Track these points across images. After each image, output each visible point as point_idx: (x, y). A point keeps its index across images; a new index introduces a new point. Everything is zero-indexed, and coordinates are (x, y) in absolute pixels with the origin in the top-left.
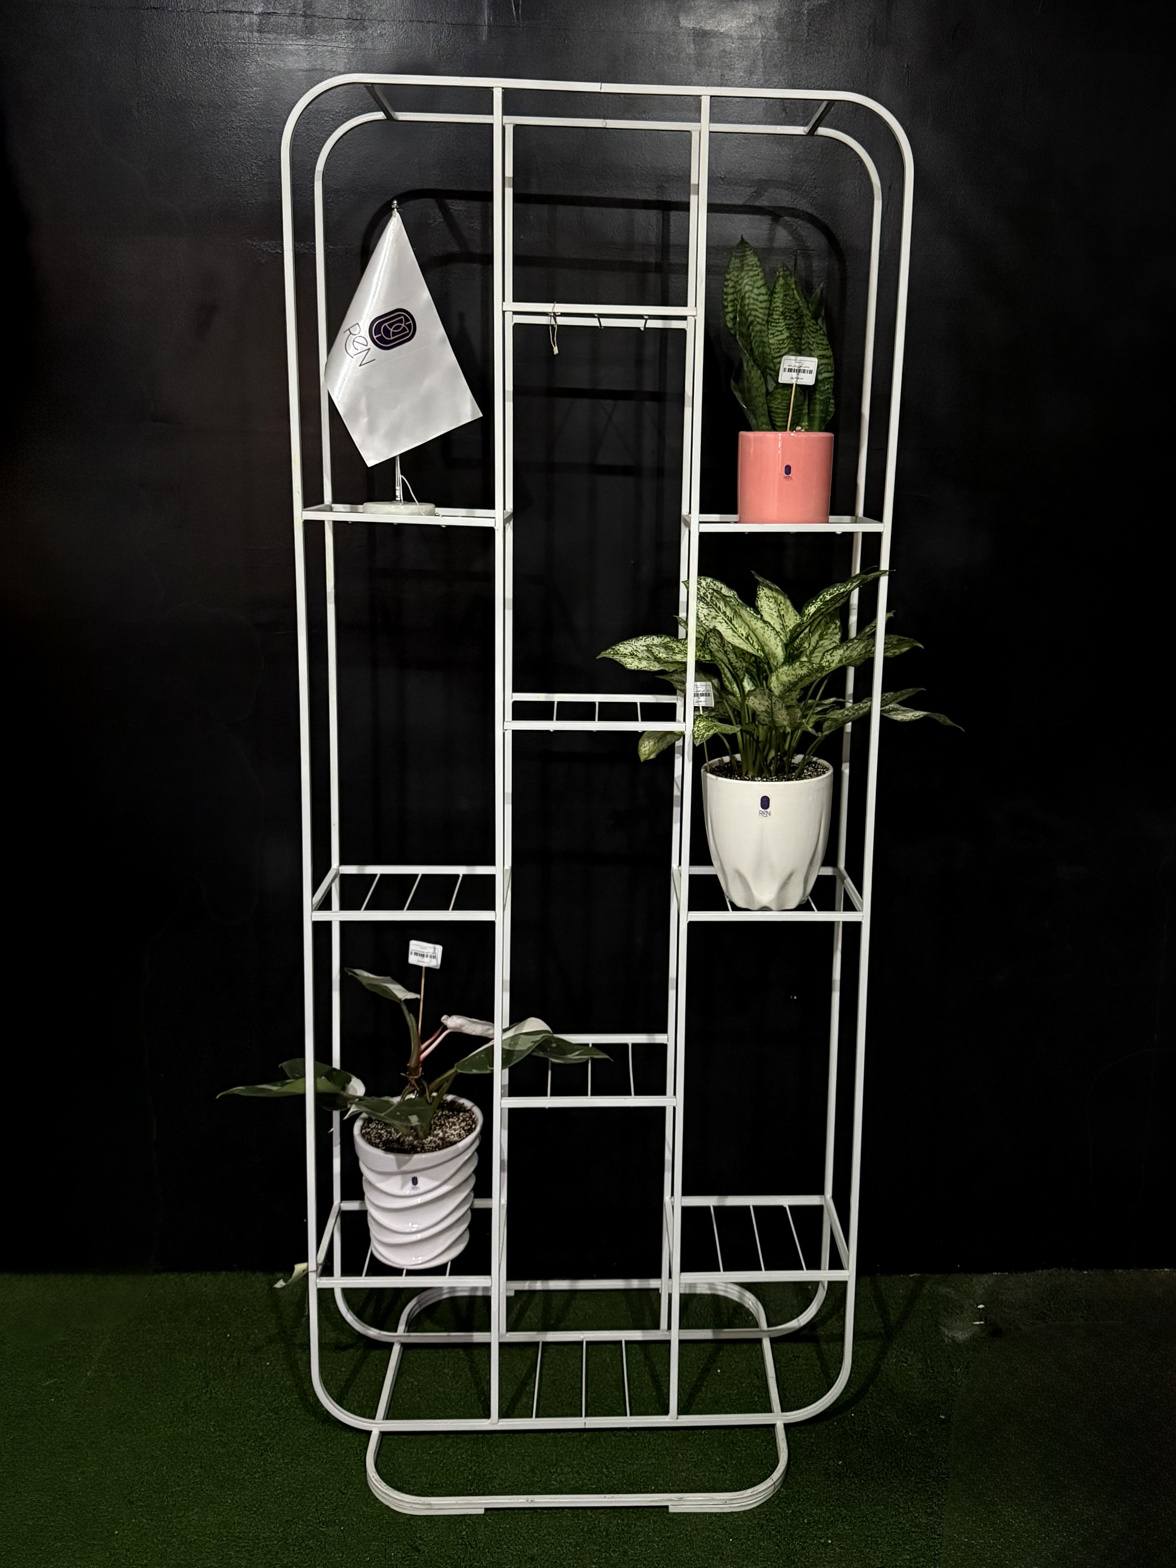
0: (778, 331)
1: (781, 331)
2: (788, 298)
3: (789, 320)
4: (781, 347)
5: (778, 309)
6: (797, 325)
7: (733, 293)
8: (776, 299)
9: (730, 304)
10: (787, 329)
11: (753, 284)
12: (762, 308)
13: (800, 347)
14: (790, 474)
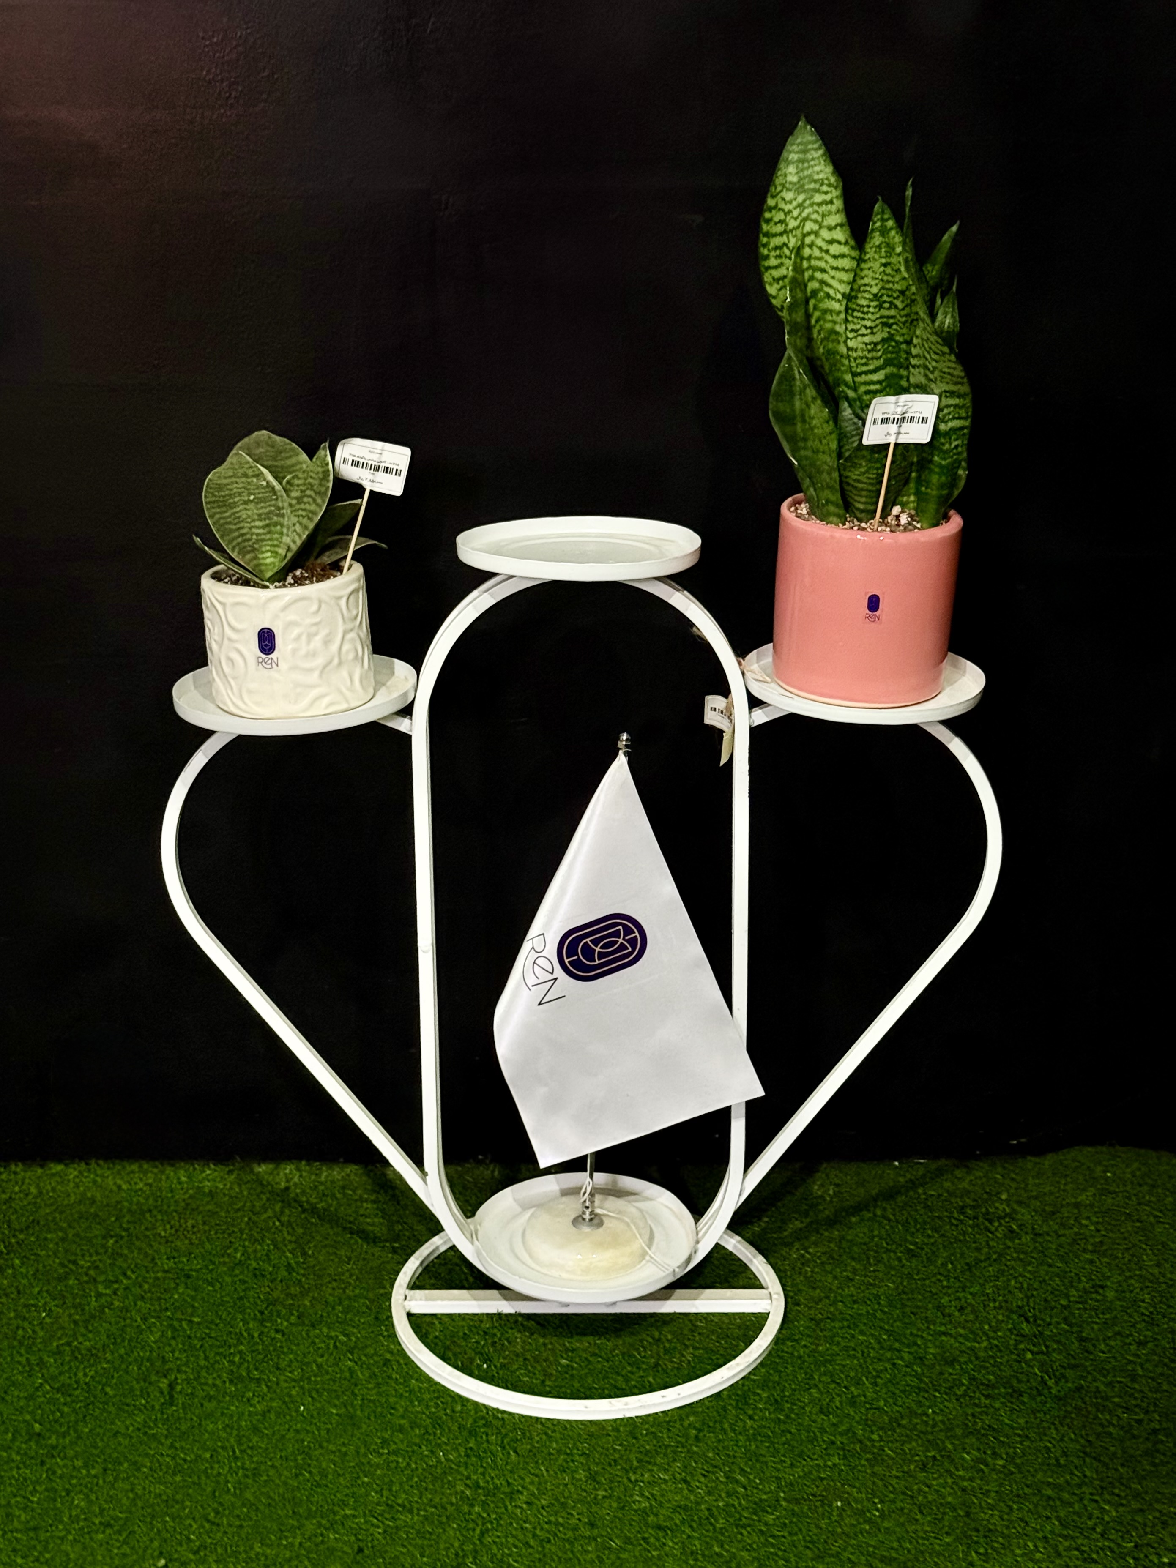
0: (866, 327)
1: (871, 328)
2: (889, 270)
3: (889, 308)
4: (870, 356)
5: (868, 288)
6: (904, 319)
7: (781, 234)
8: (866, 272)
9: (773, 254)
10: (884, 324)
11: (820, 219)
12: (837, 269)
13: (907, 359)
14: (877, 613)
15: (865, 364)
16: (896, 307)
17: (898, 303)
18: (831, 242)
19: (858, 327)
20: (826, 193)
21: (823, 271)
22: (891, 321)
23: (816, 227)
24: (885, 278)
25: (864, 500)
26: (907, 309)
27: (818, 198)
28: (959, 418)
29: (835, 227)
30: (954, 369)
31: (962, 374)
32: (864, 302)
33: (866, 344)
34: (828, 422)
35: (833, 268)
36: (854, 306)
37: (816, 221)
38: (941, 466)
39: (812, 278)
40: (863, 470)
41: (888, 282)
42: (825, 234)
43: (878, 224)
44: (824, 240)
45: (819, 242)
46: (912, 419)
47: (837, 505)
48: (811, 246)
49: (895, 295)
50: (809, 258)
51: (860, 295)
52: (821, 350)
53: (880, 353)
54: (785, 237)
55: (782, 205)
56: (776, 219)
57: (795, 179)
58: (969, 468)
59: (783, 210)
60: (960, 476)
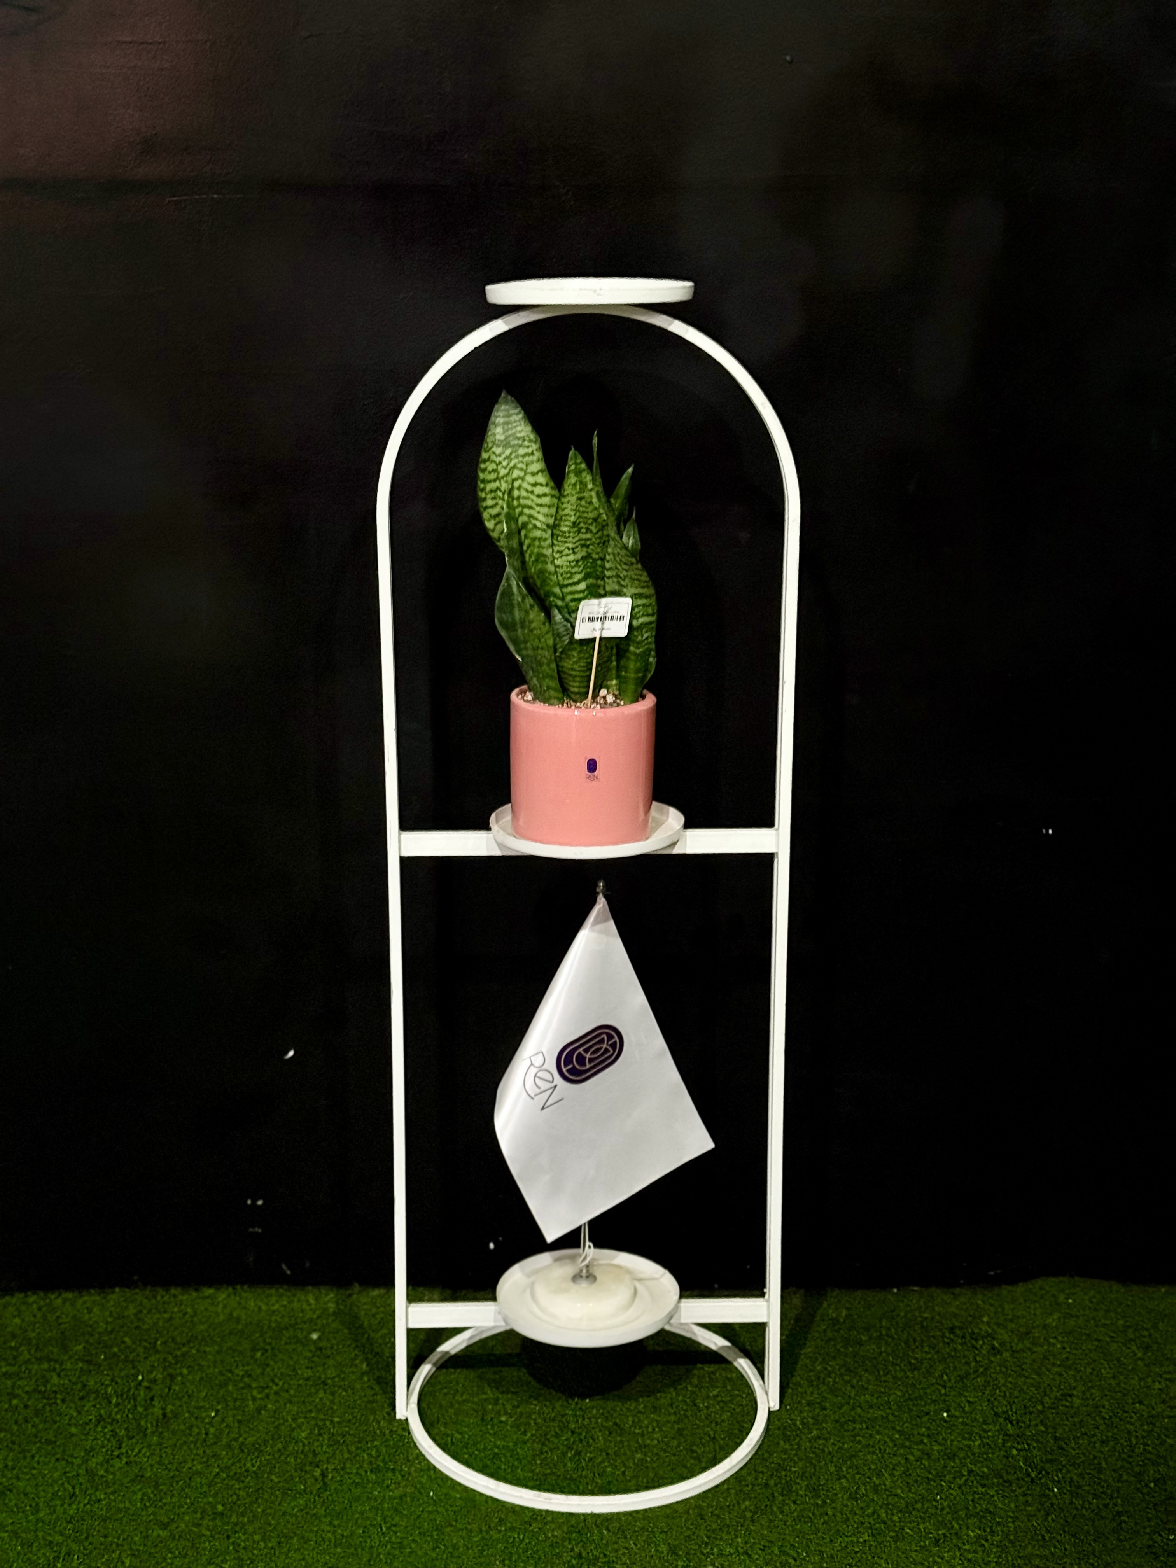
1: (572, 549)
2: (583, 503)
3: (586, 532)
4: (573, 570)
5: (568, 518)
6: (598, 541)
7: (495, 481)
8: (565, 506)
9: (489, 496)
10: (583, 546)
11: (524, 467)
12: (541, 505)
13: (603, 572)
14: (596, 773)
15: (570, 578)
16: (591, 532)
17: (593, 528)
18: (535, 485)
19: (562, 548)
20: (528, 447)
21: (530, 507)
22: (588, 543)
23: (522, 474)
24: (581, 509)
25: (577, 684)
26: (600, 533)
27: (522, 451)
28: (648, 615)
29: (537, 473)
30: (641, 575)
31: (648, 579)
32: (565, 529)
33: (570, 562)
34: (544, 624)
35: (538, 505)
36: (558, 532)
37: (521, 469)
38: (635, 654)
39: (521, 514)
40: (575, 660)
41: (583, 512)
42: (530, 479)
43: (573, 467)
44: (529, 483)
45: (525, 485)
46: (612, 618)
47: (555, 690)
48: (519, 488)
49: (590, 521)
50: (518, 498)
51: (562, 523)
52: (533, 570)
53: (581, 569)
54: (498, 482)
55: (493, 457)
56: (490, 469)
57: (502, 438)
58: (658, 655)
59: (495, 462)
60: (651, 663)
